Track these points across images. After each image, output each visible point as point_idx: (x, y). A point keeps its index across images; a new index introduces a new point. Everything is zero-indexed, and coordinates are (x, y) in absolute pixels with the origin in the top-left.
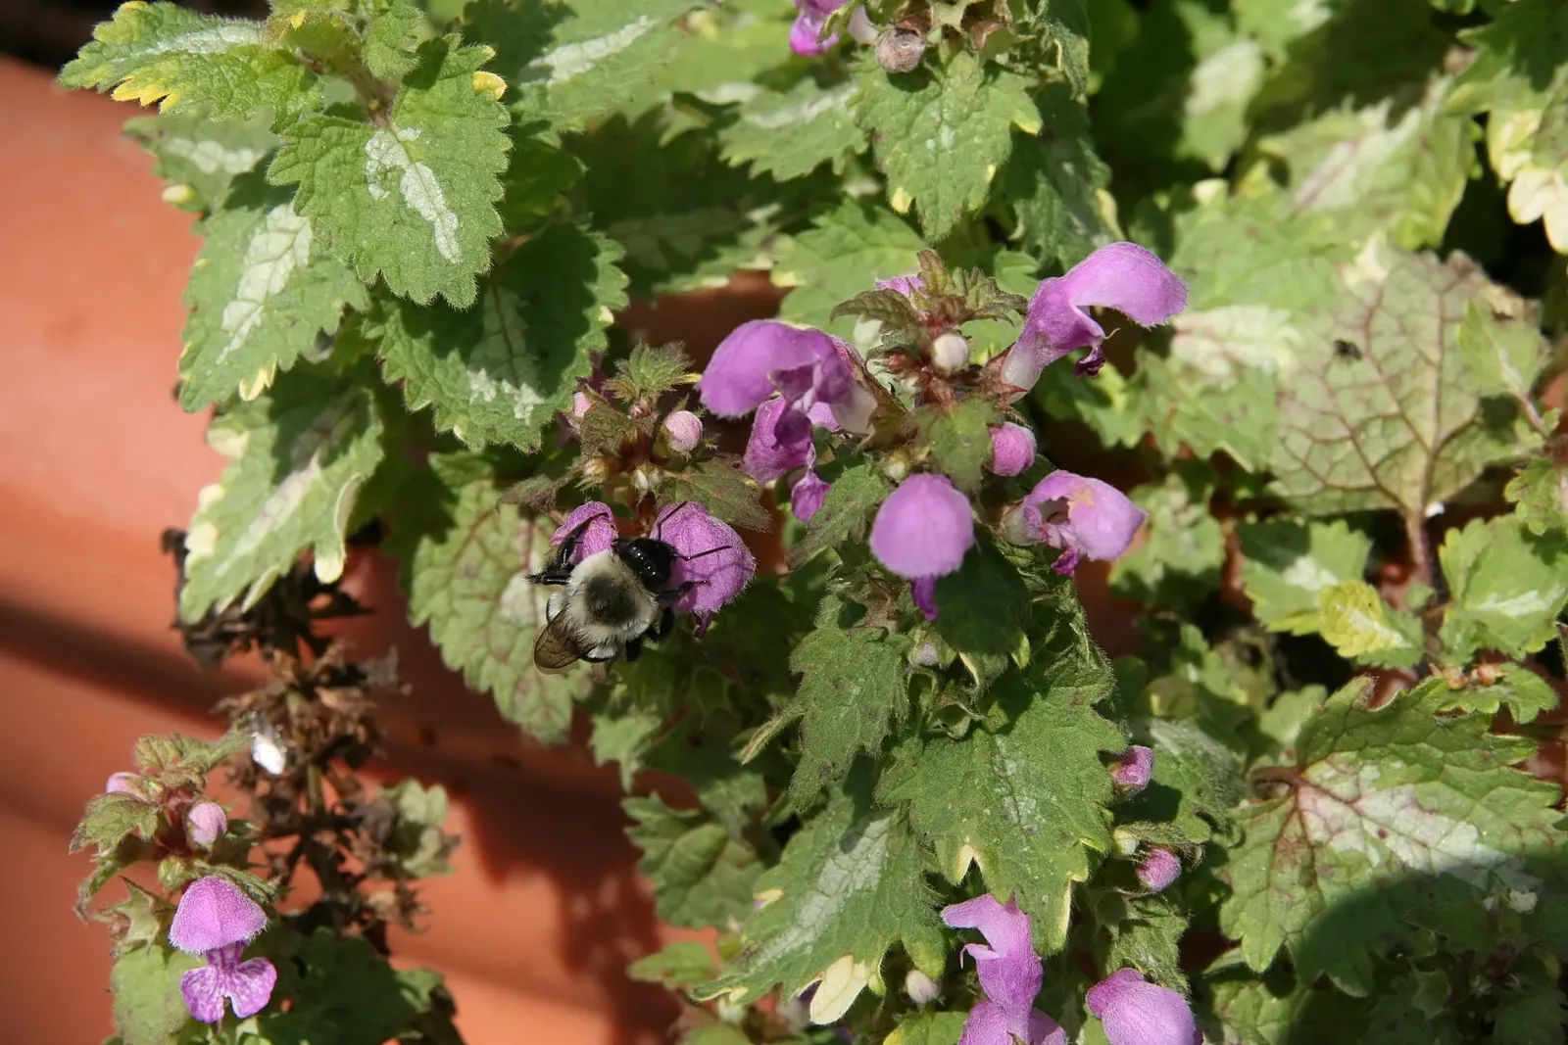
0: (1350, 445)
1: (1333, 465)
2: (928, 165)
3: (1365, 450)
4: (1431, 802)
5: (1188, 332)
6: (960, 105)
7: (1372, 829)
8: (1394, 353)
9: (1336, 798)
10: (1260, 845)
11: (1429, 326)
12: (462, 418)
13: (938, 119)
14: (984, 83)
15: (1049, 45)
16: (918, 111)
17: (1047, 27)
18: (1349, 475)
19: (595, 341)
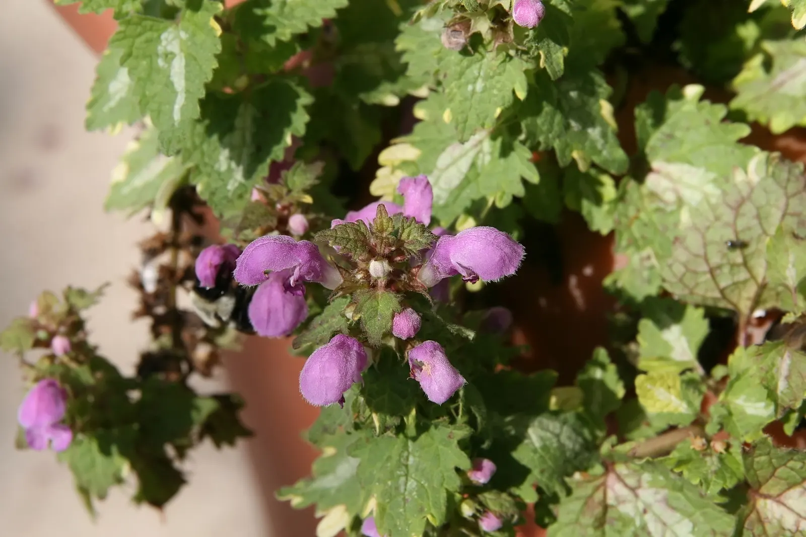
0: (708, 276)
1: (697, 285)
2: (466, 99)
3: (718, 279)
4: (675, 504)
5: (658, 172)
6: (489, 71)
7: (641, 506)
8: (749, 229)
9: (626, 485)
10: (578, 499)
11: (775, 215)
12: (205, 179)
13: (477, 74)
14: (504, 61)
15: (536, 54)
16: (468, 67)
17: (534, 45)
18: (707, 290)
19: (278, 153)
